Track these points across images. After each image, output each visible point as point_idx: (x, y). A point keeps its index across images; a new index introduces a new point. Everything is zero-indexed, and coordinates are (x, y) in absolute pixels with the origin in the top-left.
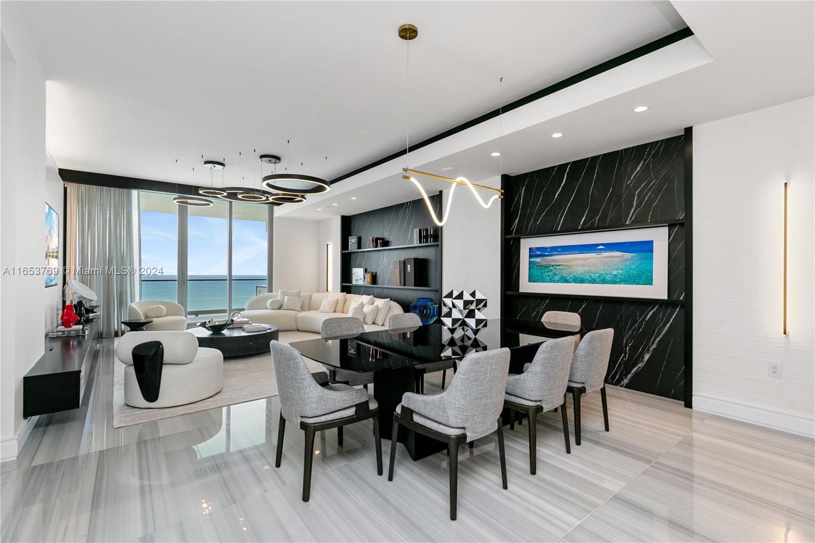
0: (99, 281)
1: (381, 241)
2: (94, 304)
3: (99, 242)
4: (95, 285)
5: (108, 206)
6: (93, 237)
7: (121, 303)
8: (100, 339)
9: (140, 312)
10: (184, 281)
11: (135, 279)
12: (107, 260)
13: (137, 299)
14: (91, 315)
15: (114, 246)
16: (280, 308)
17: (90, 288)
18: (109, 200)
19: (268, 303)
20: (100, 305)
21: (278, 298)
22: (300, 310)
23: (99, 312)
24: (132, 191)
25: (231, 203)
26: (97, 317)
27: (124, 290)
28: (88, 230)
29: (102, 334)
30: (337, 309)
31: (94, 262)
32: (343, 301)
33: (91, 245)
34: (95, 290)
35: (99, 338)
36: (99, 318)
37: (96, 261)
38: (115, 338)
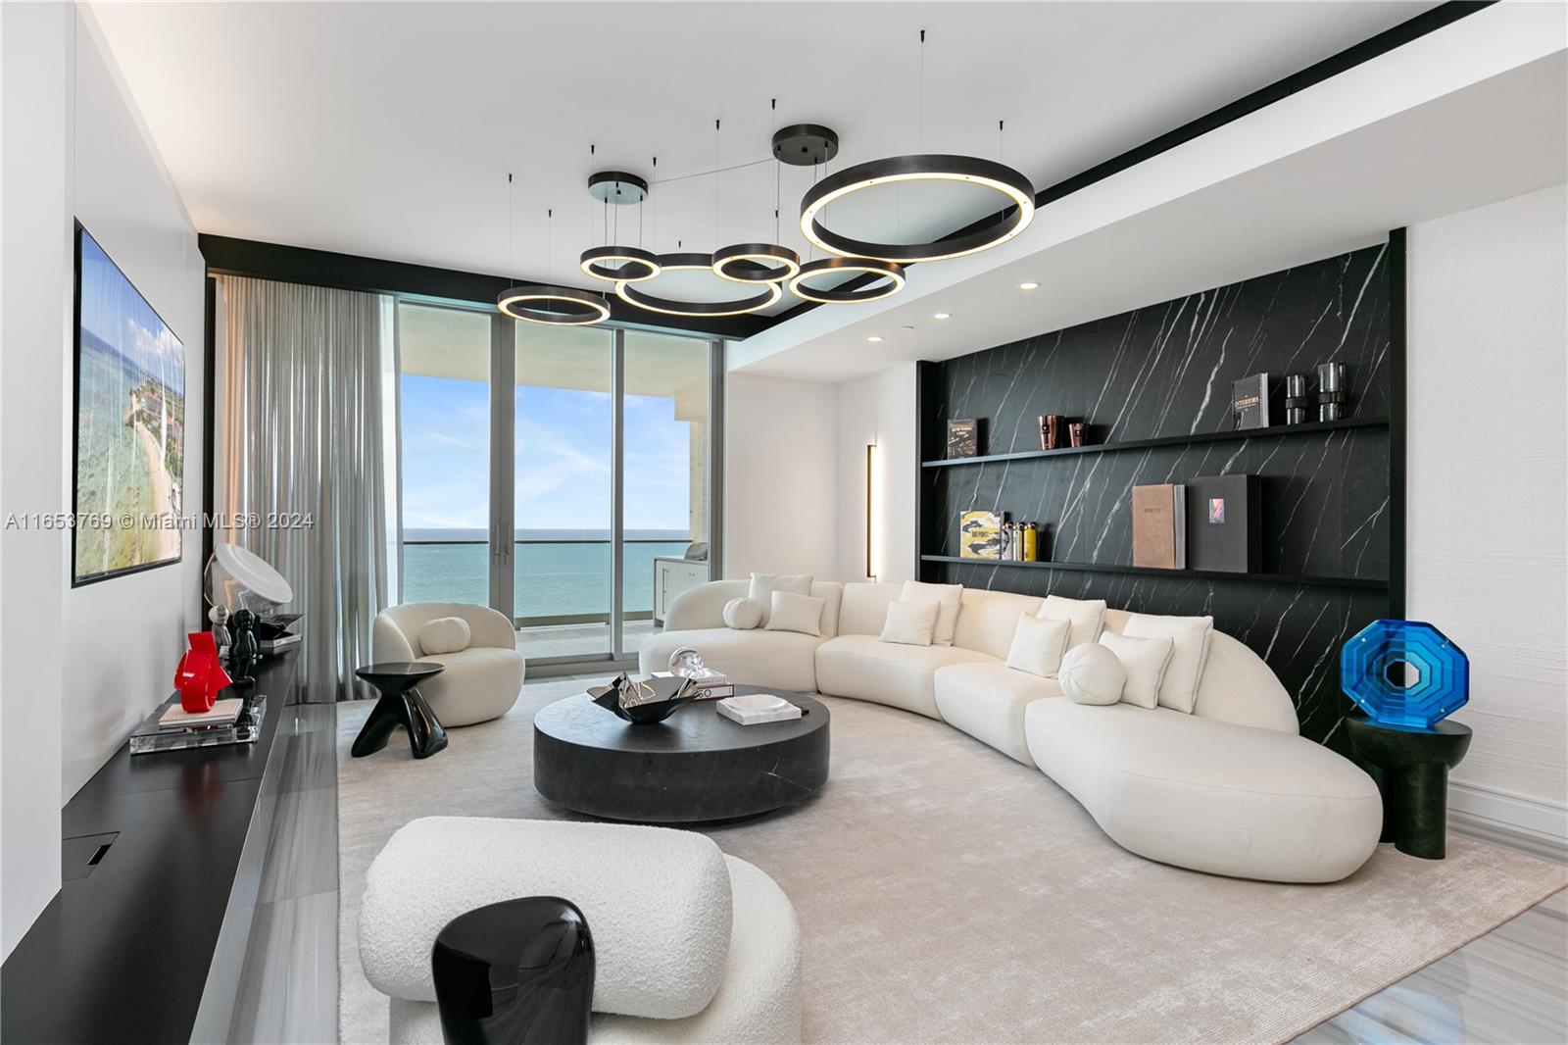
0: (298, 548)
1: (1078, 427)
2: (286, 611)
3: (298, 439)
4: (288, 558)
5: (322, 339)
6: (283, 425)
7: (354, 606)
8: (300, 707)
9: (405, 639)
10: (506, 546)
11: (388, 540)
12: (319, 489)
13: (392, 600)
14: (279, 643)
15: (336, 451)
16: (759, 626)
17: (276, 568)
18: (323, 324)
19: (728, 611)
20: (301, 613)
21: (751, 595)
22: (818, 633)
23: (299, 633)
24: (381, 296)
25: (620, 333)
26: (294, 647)
27: (360, 570)
28: (272, 406)
29: (305, 690)
30: (937, 635)
31: (286, 495)
32: (955, 609)
33: (279, 448)
34: (288, 573)
35: (298, 703)
36: (298, 650)
37: (290, 491)
38: (340, 705)
